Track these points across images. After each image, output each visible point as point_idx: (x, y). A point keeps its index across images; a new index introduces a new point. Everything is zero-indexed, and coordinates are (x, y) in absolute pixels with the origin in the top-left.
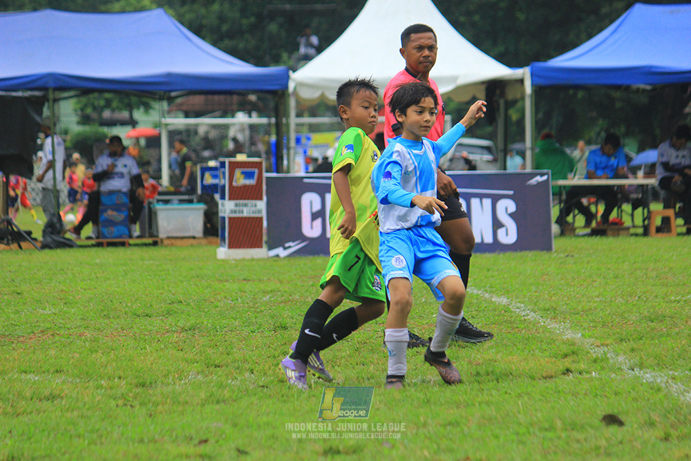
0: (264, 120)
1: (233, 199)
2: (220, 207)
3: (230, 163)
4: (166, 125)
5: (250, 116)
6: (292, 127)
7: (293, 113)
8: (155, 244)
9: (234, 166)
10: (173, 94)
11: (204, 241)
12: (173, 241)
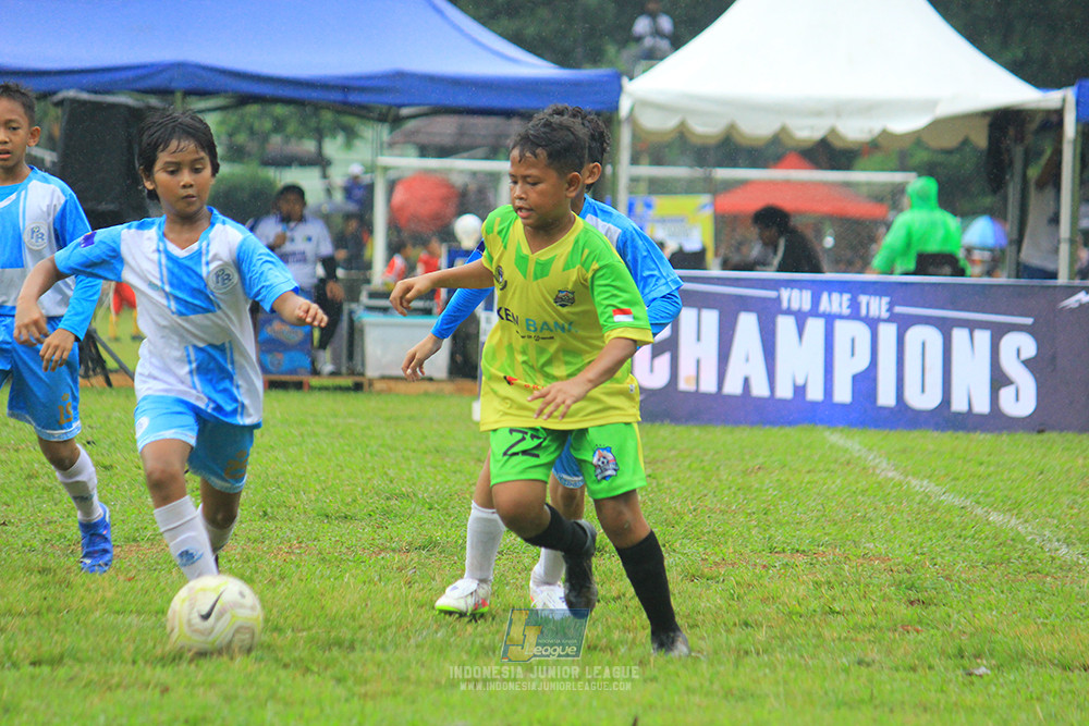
2: (483, 325)
4: (386, 169)
6: (623, 182)
7: (625, 155)
8: (358, 387)
10: (405, 111)
11: (449, 387)
12: (392, 384)
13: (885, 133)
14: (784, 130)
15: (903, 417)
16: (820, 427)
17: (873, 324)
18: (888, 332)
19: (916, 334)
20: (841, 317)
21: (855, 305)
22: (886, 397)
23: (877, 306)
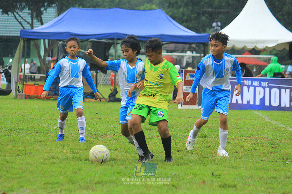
0: (198, 55)
1: (186, 85)
3: (185, 71)
5: (193, 53)
9: (187, 72)
10: (164, 43)
13: (267, 47)
14: (245, 46)
15: (271, 108)
16: (253, 110)
17: (264, 88)
18: (267, 90)
19: (273, 90)
20: (257, 86)
21: (260, 84)
22: (267, 103)
23: (265, 84)
